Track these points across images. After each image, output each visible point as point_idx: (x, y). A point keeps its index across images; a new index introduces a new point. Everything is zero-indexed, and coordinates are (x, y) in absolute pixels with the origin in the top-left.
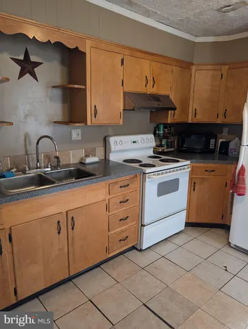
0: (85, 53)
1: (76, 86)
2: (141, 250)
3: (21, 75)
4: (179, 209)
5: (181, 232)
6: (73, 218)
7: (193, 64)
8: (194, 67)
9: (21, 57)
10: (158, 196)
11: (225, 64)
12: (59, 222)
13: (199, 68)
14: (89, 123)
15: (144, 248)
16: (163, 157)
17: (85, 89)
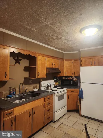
0: (36, 57)
1: (33, 67)
2: (54, 122)
3: (16, 63)
4: (64, 105)
5: (66, 114)
6: (34, 111)
7: (64, 59)
8: (64, 60)
9: (16, 58)
10: (59, 101)
11: (73, 59)
12: (30, 112)
13: (66, 60)
14: (37, 78)
15: (55, 121)
16: (58, 88)
17: (36, 68)
